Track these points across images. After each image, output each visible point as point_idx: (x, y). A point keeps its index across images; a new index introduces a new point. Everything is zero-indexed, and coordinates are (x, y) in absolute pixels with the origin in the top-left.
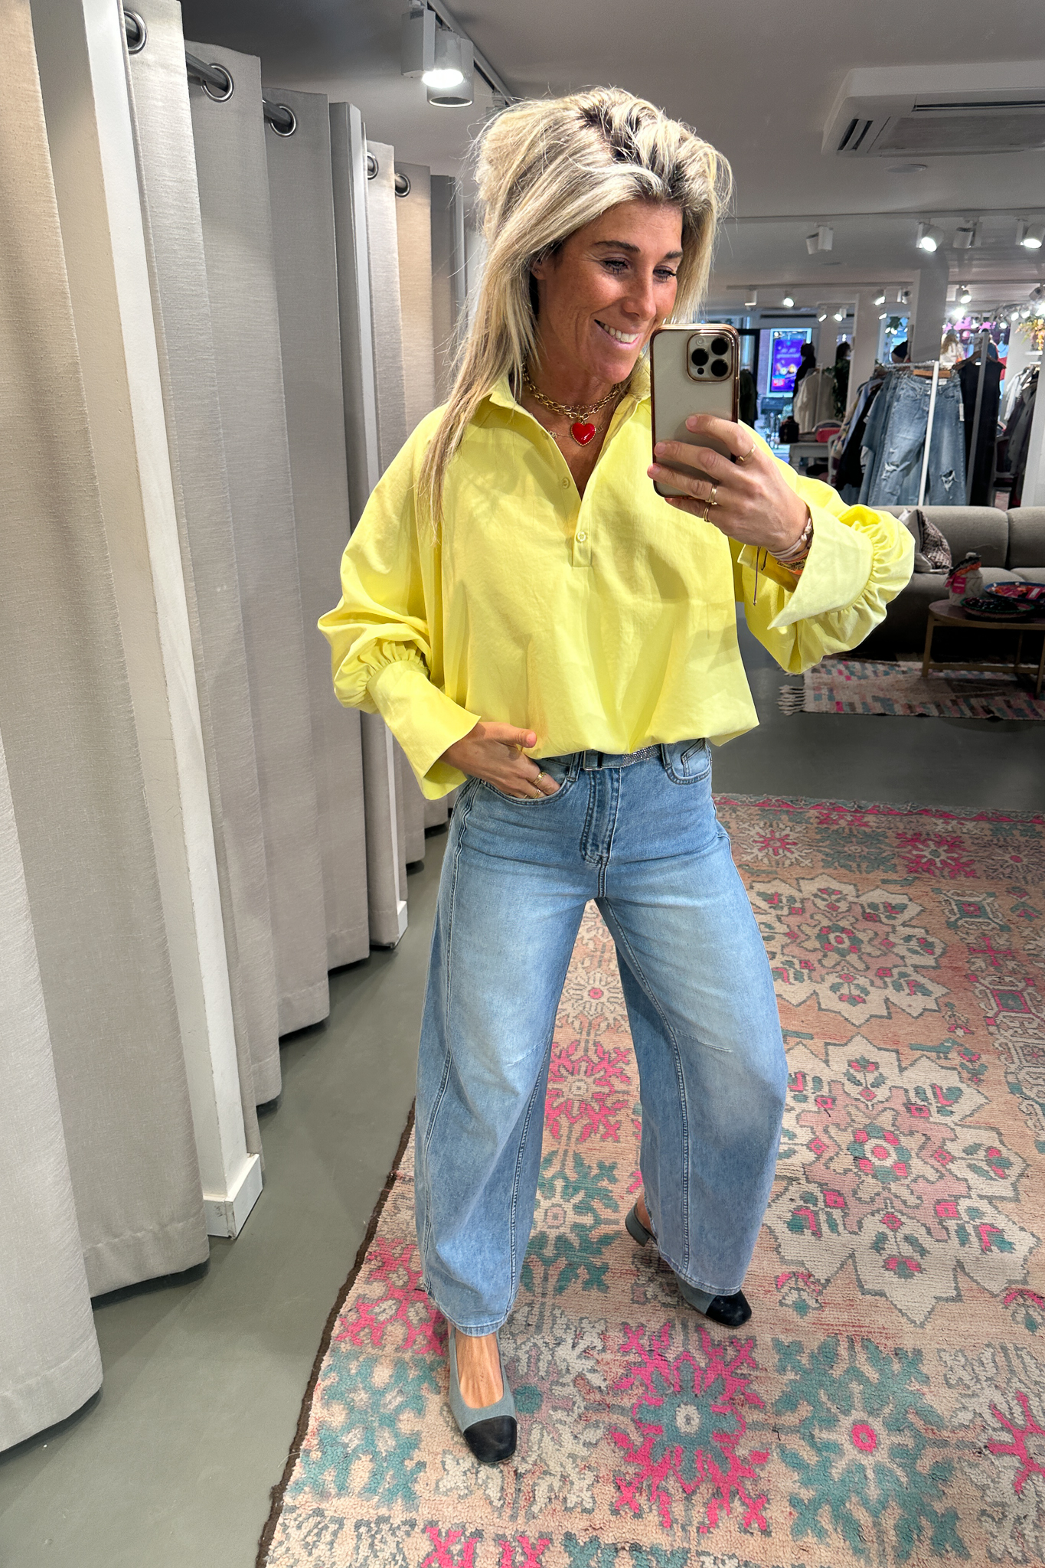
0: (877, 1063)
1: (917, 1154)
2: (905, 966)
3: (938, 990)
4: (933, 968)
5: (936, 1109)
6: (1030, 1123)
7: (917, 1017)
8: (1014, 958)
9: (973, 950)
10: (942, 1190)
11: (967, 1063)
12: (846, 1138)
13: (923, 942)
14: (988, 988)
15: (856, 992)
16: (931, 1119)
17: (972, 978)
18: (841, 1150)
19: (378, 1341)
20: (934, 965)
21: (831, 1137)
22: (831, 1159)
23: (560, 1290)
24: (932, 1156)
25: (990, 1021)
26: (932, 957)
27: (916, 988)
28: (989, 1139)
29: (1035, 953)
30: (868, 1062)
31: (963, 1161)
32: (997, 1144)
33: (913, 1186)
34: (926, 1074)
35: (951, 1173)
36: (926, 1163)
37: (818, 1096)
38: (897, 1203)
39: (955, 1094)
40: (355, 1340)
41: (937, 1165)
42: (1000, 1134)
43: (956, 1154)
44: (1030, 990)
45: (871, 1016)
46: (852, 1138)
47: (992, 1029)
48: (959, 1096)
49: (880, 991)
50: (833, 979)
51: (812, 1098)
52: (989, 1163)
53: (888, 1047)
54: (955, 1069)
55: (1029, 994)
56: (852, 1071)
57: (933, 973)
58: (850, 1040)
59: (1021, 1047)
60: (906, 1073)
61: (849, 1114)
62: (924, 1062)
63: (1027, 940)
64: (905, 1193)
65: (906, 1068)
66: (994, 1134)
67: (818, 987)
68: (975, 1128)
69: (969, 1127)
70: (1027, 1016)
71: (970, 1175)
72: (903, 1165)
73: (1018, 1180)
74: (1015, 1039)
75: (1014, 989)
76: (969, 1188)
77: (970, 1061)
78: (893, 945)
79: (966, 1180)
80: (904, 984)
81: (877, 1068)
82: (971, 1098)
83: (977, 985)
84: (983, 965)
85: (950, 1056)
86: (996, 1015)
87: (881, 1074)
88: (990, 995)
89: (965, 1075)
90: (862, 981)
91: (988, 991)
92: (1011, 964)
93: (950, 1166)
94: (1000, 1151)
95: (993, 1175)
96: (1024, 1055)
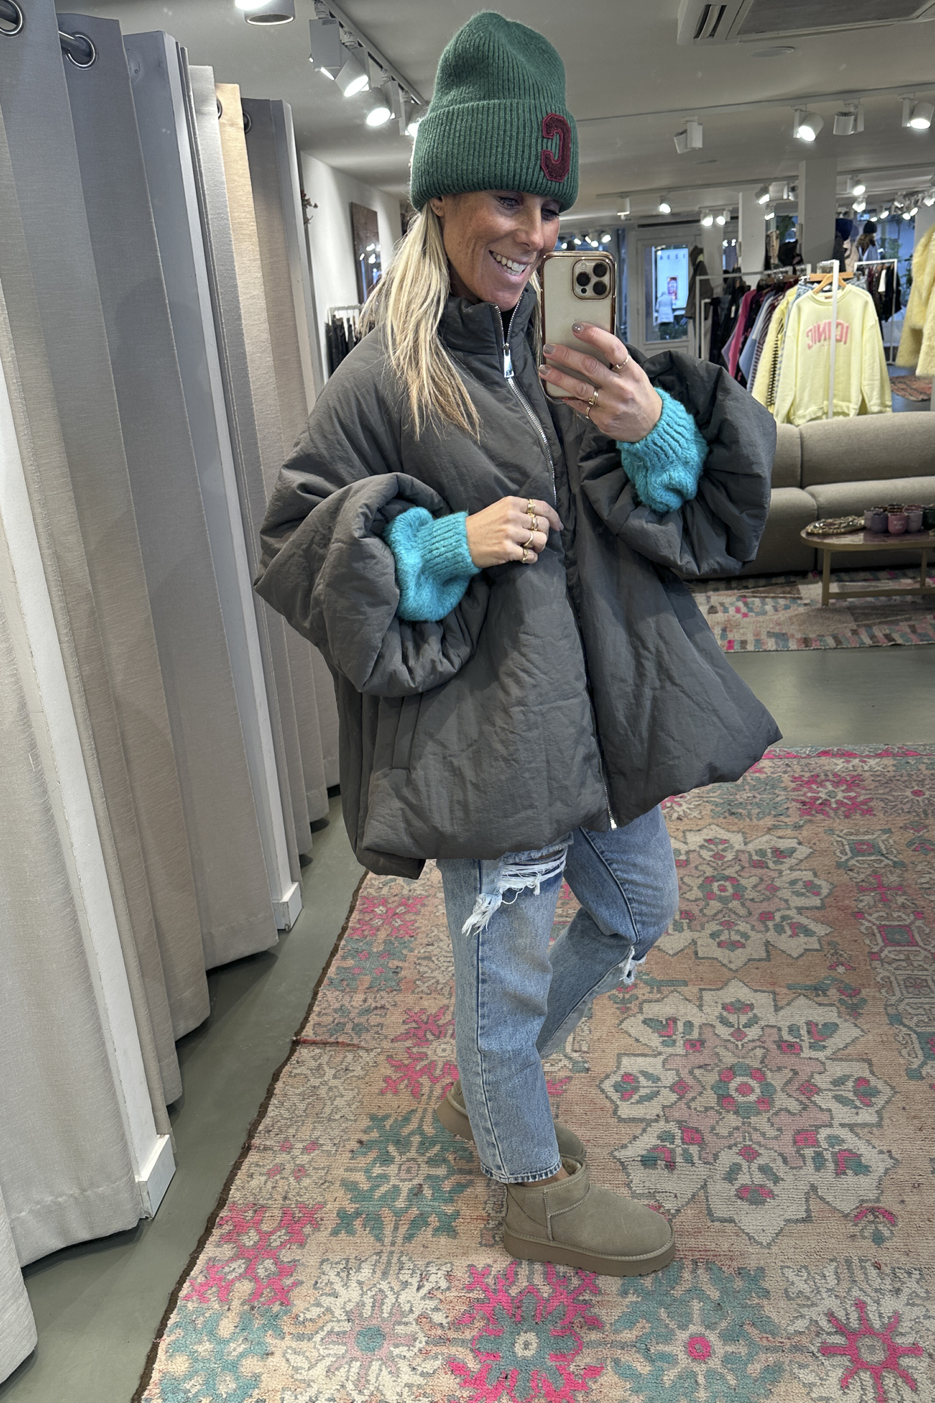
0: (752, 1004)
1: (783, 1090)
2: (789, 909)
3: (821, 930)
4: (817, 908)
5: (808, 1045)
6: (904, 1052)
7: (798, 958)
8: (905, 893)
9: (862, 890)
10: (804, 1122)
11: (846, 999)
12: (712, 1078)
13: (809, 885)
14: (874, 924)
15: (738, 938)
16: (803, 1055)
17: (859, 914)
18: (705, 1089)
19: (224, 1298)
20: (819, 905)
21: (695, 1078)
22: (694, 1099)
23: (409, 1238)
24: (798, 1089)
25: (874, 956)
26: (818, 898)
27: (799, 930)
28: (860, 1070)
29: (927, 886)
30: (743, 1003)
31: (829, 1093)
32: (867, 1074)
33: (775, 1120)
34: (803, 1012)
35: (815, 1103)
36: (790, 1096)
37: (687, 1040)
38: (756, 1136)
39: (831, 1028)
40: (203, 1298)
41: (802, 1098)
42: (870, 1064)
43: (823, 1086)
44: (919, 923)
45: (749, 960)
46: (718, 1078)
47: (876, 963)
48: (835, 1031)
49: (759, 936)
50: (713, 927)
51: (680, 1043)
52: (855, 1093)
53: (764, 988)
54: (832, 1005)
55: (919, 927)
56: (725, 1014)
57: (818, 914)
58: (726, 984)
59: (904, 980)
60: (782, 1013)
61: (717, 1054)
62: (802, 1001)
63: (921, 874)
64: (766, 1127)
65: (782, 1008)
66: (866, 1065)
67: (696, 935)
68: (846, 1060)
69: (841, 1060)
70: (914, 948)
71: (835, 1106)
72: (766, 1101)
73: (883, 1107)
74: (898, 972)
75: (901, 923)
76: (832, 1118)
77: (850, 996)
78: (777, 889)
79: (830, 1110)
80: (787, 928)
81: (752, 1010)
82: (847, 1032)
83: (863, 921)
84: (872, 903)
85: (828, 993)
86: (881, 951)
87: (755, 1016)
88: (876, 931)
89: (843, 1009)
90: (743, 926)
91: (874, 927)
92: (901, 900)
93: (816, 1098)
94: (868, 1081)
95: (858, 1103)
96: (906, 987)
